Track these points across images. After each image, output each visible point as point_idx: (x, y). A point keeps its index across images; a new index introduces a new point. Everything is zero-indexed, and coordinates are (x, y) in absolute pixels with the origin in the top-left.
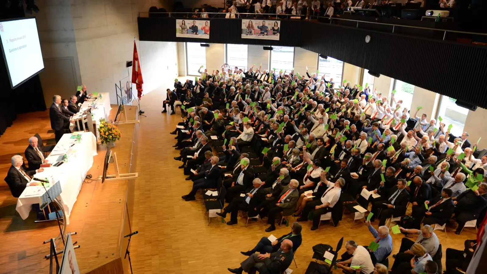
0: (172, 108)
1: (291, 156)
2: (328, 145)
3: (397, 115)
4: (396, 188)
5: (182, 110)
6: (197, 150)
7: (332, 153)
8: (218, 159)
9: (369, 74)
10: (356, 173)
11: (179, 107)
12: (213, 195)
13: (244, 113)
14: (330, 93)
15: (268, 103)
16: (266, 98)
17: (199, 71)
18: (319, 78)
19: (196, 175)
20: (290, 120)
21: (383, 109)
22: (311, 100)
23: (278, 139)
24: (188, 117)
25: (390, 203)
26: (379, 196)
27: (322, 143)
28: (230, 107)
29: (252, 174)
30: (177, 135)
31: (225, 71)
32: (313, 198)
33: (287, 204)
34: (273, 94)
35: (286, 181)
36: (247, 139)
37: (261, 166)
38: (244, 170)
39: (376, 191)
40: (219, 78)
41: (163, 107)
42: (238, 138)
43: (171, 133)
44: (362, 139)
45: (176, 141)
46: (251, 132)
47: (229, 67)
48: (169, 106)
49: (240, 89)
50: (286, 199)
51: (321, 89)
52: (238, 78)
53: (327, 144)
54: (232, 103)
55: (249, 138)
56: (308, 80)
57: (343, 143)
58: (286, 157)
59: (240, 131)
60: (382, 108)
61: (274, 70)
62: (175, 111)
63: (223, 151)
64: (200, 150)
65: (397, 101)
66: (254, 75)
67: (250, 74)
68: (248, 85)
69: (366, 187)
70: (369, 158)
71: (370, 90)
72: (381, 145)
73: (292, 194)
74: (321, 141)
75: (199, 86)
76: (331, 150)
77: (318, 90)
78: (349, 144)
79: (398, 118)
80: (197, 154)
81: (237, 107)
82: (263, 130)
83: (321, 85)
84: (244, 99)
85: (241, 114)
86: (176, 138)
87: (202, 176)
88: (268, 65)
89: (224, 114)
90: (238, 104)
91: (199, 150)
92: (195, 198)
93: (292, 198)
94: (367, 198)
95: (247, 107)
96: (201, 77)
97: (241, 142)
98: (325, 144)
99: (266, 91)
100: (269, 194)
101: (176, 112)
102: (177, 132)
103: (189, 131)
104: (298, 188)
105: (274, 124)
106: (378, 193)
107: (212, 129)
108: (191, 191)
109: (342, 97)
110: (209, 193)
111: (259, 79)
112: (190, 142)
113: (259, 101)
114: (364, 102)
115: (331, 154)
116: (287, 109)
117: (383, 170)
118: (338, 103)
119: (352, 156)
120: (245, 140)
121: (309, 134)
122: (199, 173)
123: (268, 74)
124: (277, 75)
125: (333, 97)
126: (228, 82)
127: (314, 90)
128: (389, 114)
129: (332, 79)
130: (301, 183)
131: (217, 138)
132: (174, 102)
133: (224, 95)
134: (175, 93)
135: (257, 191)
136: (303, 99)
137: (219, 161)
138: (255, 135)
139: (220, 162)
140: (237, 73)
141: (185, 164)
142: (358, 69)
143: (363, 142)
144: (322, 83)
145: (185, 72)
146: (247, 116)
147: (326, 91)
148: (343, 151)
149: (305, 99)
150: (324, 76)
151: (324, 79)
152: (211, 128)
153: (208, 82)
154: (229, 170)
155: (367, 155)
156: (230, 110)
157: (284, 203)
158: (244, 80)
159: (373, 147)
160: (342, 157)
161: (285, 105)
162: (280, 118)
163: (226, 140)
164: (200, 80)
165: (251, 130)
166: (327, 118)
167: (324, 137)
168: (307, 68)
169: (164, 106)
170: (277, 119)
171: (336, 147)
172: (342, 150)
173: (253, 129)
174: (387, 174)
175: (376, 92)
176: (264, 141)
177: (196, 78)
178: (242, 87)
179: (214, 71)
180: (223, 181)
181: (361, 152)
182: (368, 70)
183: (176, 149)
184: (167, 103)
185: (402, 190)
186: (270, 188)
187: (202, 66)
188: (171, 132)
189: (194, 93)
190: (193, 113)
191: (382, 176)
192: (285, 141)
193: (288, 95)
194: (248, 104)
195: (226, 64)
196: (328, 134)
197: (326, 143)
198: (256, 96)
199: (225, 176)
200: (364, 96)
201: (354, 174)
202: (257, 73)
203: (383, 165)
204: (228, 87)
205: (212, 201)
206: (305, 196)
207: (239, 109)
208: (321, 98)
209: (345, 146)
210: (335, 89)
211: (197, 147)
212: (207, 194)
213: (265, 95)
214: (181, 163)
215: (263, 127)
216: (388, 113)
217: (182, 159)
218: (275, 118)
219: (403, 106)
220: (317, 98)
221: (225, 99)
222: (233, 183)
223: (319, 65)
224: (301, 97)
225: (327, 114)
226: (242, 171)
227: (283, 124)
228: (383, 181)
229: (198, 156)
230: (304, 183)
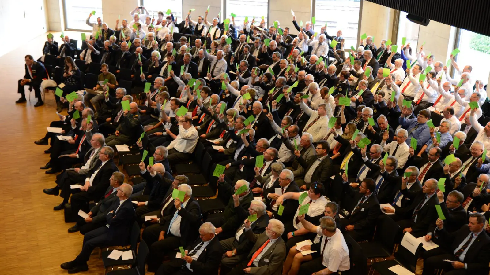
0: (38, 94)
1: (269, 177)
2: (336, 154)
3: (463, 94)
4: (468, 231)
5: (57, 98)
6: (89, 174)
7: (344, 169)
8: (130, 189)
9: (408, 20)
10: (391, 204)
11: (50, 91)
12: (123, 259)
13: (179, 99)
14: (337, 59)
15: (222, 80)
16: (220, 71)
17: (88, 22)
18: (317, 31)
19: (89, 222)
20: (265, 110)
21: (436, 84)
22: (303, 72)
23: (243, 146)
24: (70, 111)
25: (458, 260)
26: (436, 246)
27: (325, 151)
28: (152, 90)
29: (197, 216)
30: (48, 147)
31: (140, 22)
32: (312, 254)
33: (265, 268)
34: (231, 64)
35: (261, 225)
36: (187, 147)
37: (214, 198)
38: (180, 208)
39: (430, 237)
40: (128, 35)
41: (19, 92)
42: (169, 147)
43: (35, 143)
44: (399, 141)
45: (48, 158)
46: (193, 135)
47: (147, 13)
48: (30, 90)
49: (170, 54)
50: (262, 259)
51: (320, 52)
52: (165, 35)
53: (334, 152)
54: (155, 81)
55: (189, 146)
56: (296, 36)
57: (364, 151)
58: (260, 178)
59: (172, 134)
60: (434, 82)
61: (233, 18)
62: (44, 99)
63: (141, 174)
64: (96, 172)
65: (461, 69)
66: (194, 27)
67: (188, 27)
68: (185, 46)
69: (410, 229)
70: (413, 177)
71: (410, 50)
72: (433, 150)
73: (274, 249)
74: (323, 148)
75: (89, 51)
76: (343, 164)
77: (315, 54)
78: (377, 152)
79: (464, 100)
80: (89, 181)
81: (164, 89)
82: (215, 131)
83: (320, 44)
84: (178, 74)
85: (174, 102)
86: (46, 152)
87: (101, 223)
88: (220, 7)
89: (141, 102)
90: (167, 83)
91: (93, 173)
92: (87, 266)
93: (273, 256)
94: (413, 251)
95: (183, 89)
96: (93, 32)
97: (173, 154)
98: (330, 152)
99: (219, 58)
100: (231, 250)
101: (45, 101)
102: (49, 140)
103: (73, 137)
104: (284, 236)
105: (235, 119)
106: (433, 240)
107: (117, 132)
108: (79, 254)
109: (359, 64)
110: (115, 255)
111: (205, 35)
112: (76, 158)
113: (205, 77)
114: (400, 73)
115: (342, 171)
116: (259, 91)
117: (441, 197)
118: (352, 76)
119: (382, 175)
120: (181, 151)
121: (301, 135)
122: (95, 217)
123: (221, 26)
124: (239, 28)
125: (342, 66)
126: (147, 42)
127: (307, 55)
128: (448, 93)
129: (339, 33)
130: (289, 227)
131: (129, 148)
132: (42, 81)
133: (138, 67)
134: (42, 64)
135: (206, 247)
136: (288, 71)
137: (133, 193)
138: (201, 141)
139: (136, 194)
140: (163, 25)
141: (66, 201)
142: (388, 11)
143: (400, 146)
144: (321, 40)
145: (60, 23)
146: (185, 105)
147: (331, 54)
148: (365, 165)
149: (292, 70)
150: (325, 27)
151: (326, 34)
152: (115, 131)
153: (106, 42)
154: (153, 208)
155: (408, 170)
156: (151, 95)
157: (259, 266)
158: (176, 37)
159: (419, 155)
160: (363, 176)
161: (255, 84)
162: (245, 107)
163: (146, 153)
164: (91, 38)
165: (193, 131)
166: (332, 105)
167: (328, 141)
168: (293, 13)
169: (21, 90)
170: (241, 109)
171: (352, 157)
172: (362, 162)
173: (197, 130)
174: (448, 206)
175: (423, 53)
176: (217, 151)
177: (83, 35)
178: (174, 51)
179: (118, 21)
180: (142, 230)
181: (398, 166)
182: (407, 14)
183: (47, 173)
184: (27, 84)
185: (479, 233)
186: (231, 239)
187: (94, 13)
188: (37, 141)
189: (81, 63)
190: (79, 103)
191: (438, 208)
192: (257, 150)
193: (259, 64)
194: (186, 82)
195: (141, 8)
196: (335, 134)
197: (332, 151)
198: (200, 68)
199: (146, 220)
200: (400, 61)
201: (388, 206)
202: (200, 23)
203: (440, 189)
204: (147, 53)
205: (121, 270)
206: (298, 252)
207: (168, 94)
208: (321, 68)
209: (369, 156)
210: (347, 50)
211: (90, 167)
212: (111, 256)
213: (217, 66)
214: (58, 200)
215: (214, 126)
216: (446, 91)
217: (60, 191)
218: (236, 109)
219: (473, 77)
220: (314, 68)
221: (142, 74)
222: (162, 233)
223: (316, 7)
224: (283, 67)
225: (332, 97)
226: (177, 211)
227: (251, 118)
228: (441, 217)
229: (91, 185)
230: (295, 226)
